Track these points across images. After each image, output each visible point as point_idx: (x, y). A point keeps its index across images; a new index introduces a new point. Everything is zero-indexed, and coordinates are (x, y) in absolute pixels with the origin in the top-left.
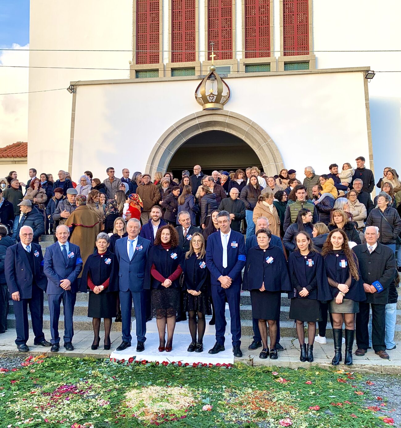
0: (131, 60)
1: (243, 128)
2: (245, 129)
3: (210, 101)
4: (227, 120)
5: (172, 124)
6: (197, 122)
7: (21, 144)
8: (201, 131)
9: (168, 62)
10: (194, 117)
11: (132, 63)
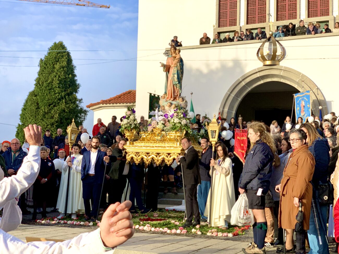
0: (215, 24)
1: (294, 79)
2: (296, 80)
3: (267, 59)
4: (282, 73)
5: (239, 78)
6: (258, 75)
7: (131, 91)
8: (262, 82)
9: (243, 25)
10: (256, 72)
11: (215, 26)
